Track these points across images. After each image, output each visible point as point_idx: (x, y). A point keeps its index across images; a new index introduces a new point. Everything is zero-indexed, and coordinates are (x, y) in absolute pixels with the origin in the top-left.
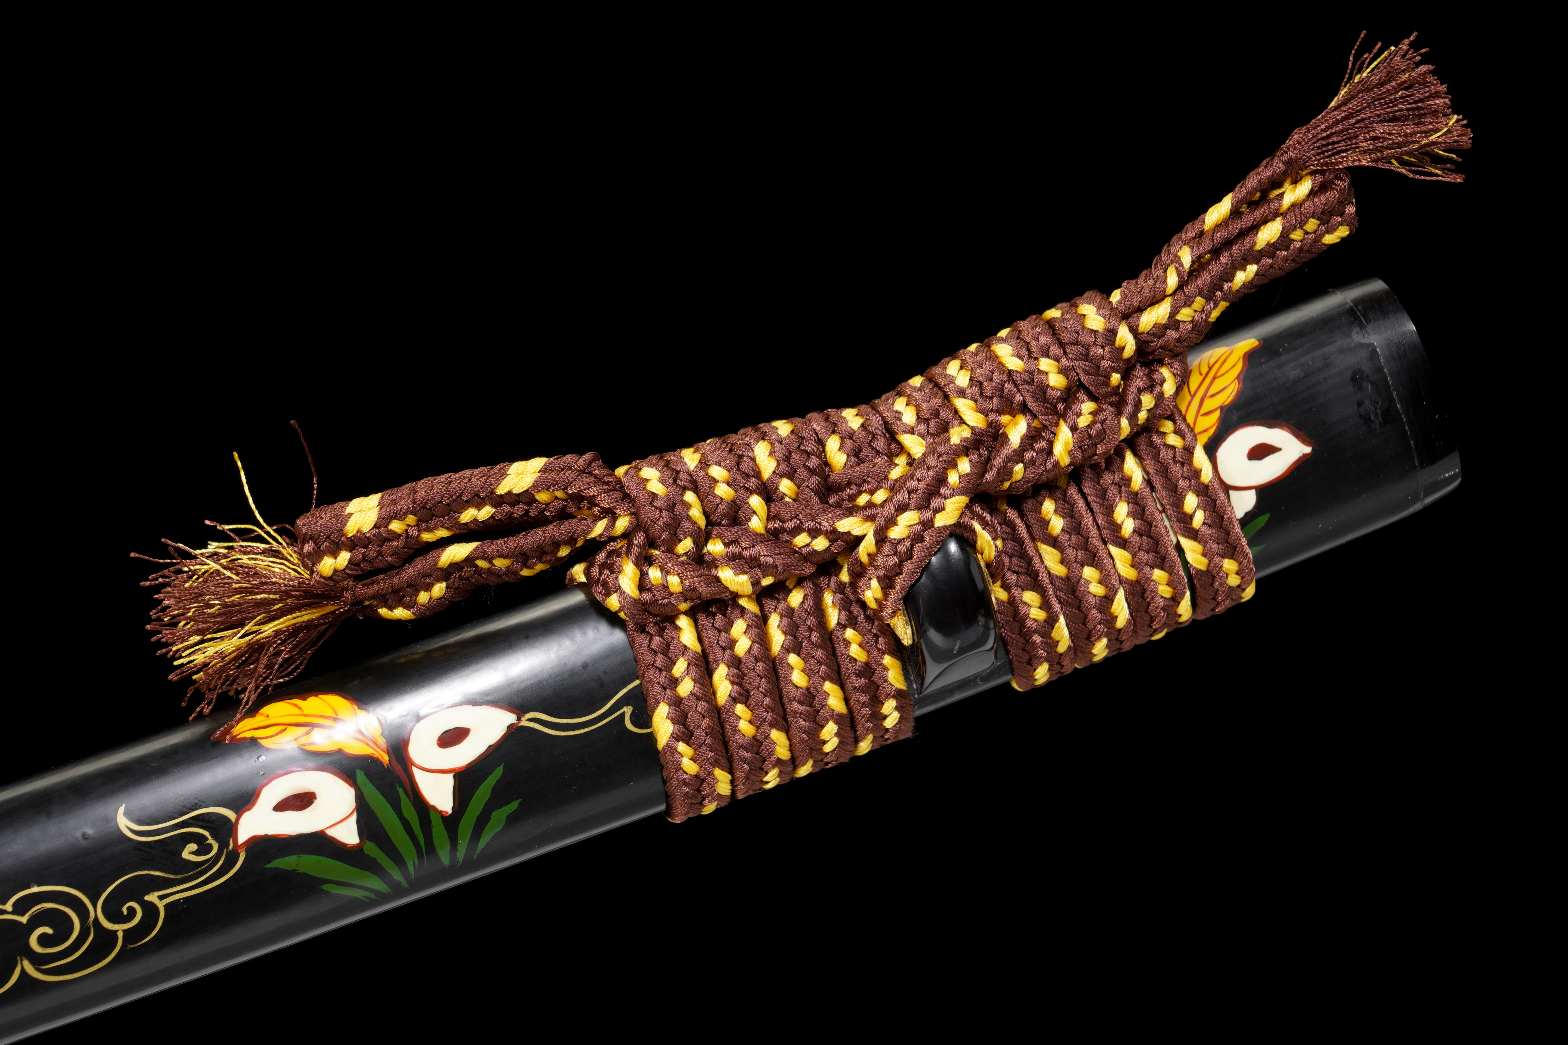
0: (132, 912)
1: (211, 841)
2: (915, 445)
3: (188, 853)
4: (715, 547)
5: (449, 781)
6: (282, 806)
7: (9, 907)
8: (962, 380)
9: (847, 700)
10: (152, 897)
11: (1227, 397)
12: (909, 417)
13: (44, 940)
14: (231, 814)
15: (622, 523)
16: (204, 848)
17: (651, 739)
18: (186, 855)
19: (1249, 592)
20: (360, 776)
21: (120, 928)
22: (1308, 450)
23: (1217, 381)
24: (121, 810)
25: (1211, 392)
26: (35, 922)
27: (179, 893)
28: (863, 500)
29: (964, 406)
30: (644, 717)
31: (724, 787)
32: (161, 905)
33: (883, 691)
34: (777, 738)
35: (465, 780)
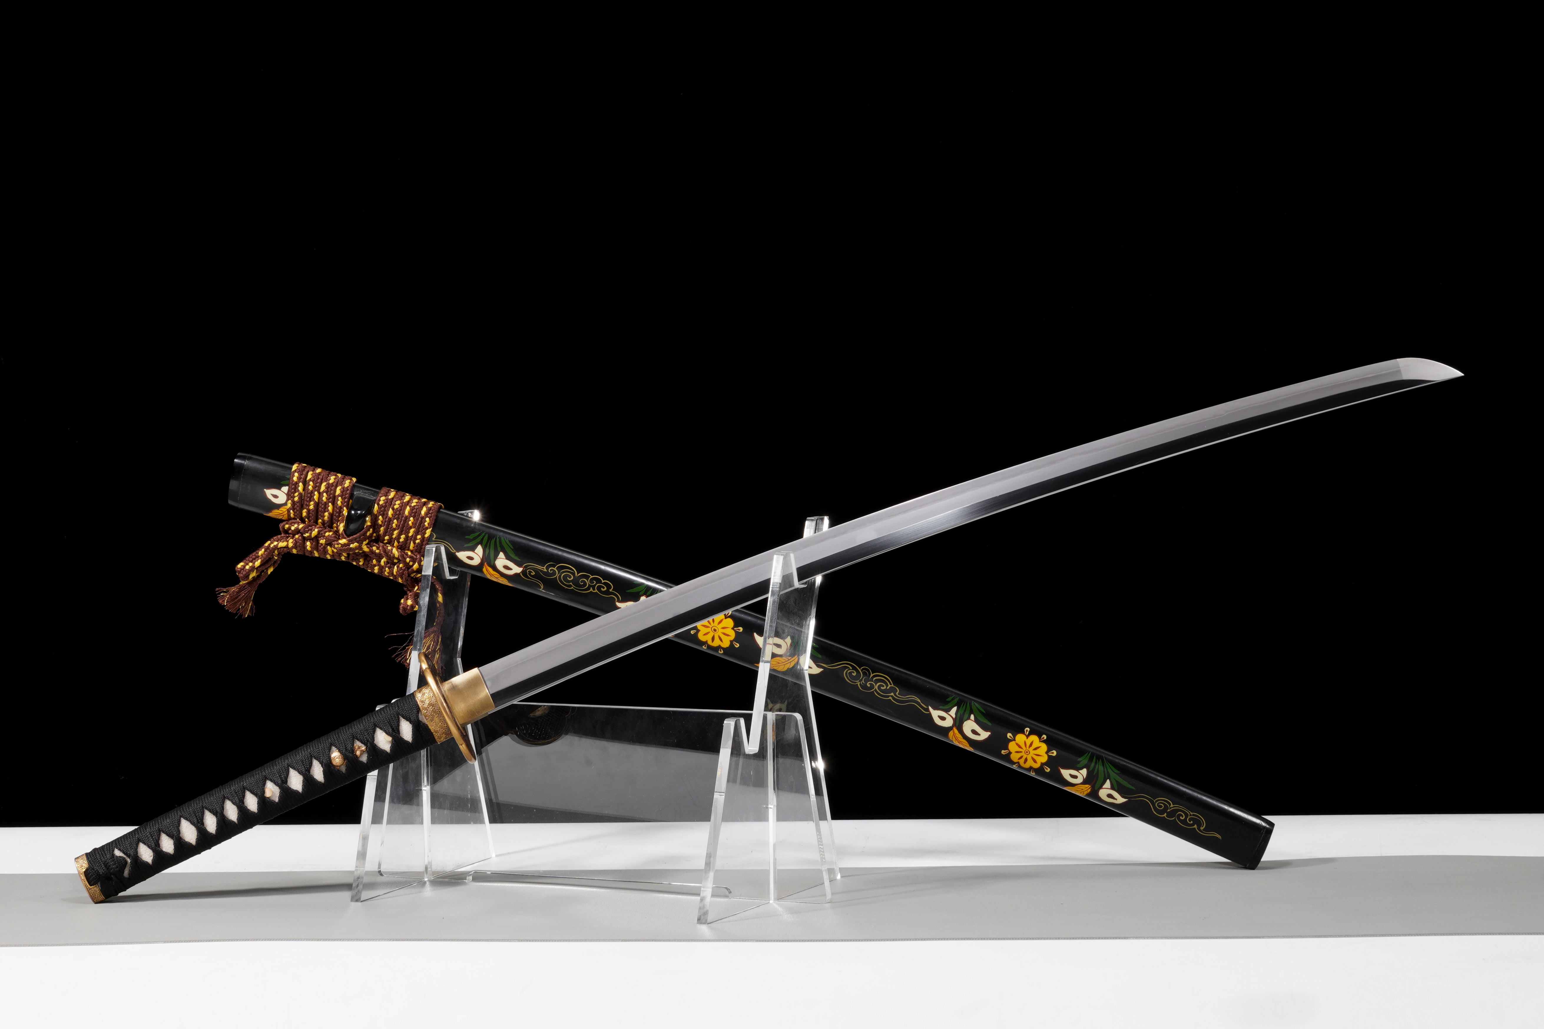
0: (551, 570)
1: (528, 573)
2: (345, 554)
6: (511, 569)
7: (572, 588)
8: (328, 556)
10: (545, 570)
11: (276, 511)
12: (343, 558)
13: (570, 578)
14: (521, 574)
16: (530, 572)
18: (534, 573)
19: (295, 467)
20: (492, 561)
21: (555, 569)
22: (265, 490)
26: (569, 582)
27: (540, 567)
29: (330, 551)
30: (431, 535)
31: (424, 509)
32: (545, 568)
33: (380, 507)
34: (407, 513)
35: (473, 549)
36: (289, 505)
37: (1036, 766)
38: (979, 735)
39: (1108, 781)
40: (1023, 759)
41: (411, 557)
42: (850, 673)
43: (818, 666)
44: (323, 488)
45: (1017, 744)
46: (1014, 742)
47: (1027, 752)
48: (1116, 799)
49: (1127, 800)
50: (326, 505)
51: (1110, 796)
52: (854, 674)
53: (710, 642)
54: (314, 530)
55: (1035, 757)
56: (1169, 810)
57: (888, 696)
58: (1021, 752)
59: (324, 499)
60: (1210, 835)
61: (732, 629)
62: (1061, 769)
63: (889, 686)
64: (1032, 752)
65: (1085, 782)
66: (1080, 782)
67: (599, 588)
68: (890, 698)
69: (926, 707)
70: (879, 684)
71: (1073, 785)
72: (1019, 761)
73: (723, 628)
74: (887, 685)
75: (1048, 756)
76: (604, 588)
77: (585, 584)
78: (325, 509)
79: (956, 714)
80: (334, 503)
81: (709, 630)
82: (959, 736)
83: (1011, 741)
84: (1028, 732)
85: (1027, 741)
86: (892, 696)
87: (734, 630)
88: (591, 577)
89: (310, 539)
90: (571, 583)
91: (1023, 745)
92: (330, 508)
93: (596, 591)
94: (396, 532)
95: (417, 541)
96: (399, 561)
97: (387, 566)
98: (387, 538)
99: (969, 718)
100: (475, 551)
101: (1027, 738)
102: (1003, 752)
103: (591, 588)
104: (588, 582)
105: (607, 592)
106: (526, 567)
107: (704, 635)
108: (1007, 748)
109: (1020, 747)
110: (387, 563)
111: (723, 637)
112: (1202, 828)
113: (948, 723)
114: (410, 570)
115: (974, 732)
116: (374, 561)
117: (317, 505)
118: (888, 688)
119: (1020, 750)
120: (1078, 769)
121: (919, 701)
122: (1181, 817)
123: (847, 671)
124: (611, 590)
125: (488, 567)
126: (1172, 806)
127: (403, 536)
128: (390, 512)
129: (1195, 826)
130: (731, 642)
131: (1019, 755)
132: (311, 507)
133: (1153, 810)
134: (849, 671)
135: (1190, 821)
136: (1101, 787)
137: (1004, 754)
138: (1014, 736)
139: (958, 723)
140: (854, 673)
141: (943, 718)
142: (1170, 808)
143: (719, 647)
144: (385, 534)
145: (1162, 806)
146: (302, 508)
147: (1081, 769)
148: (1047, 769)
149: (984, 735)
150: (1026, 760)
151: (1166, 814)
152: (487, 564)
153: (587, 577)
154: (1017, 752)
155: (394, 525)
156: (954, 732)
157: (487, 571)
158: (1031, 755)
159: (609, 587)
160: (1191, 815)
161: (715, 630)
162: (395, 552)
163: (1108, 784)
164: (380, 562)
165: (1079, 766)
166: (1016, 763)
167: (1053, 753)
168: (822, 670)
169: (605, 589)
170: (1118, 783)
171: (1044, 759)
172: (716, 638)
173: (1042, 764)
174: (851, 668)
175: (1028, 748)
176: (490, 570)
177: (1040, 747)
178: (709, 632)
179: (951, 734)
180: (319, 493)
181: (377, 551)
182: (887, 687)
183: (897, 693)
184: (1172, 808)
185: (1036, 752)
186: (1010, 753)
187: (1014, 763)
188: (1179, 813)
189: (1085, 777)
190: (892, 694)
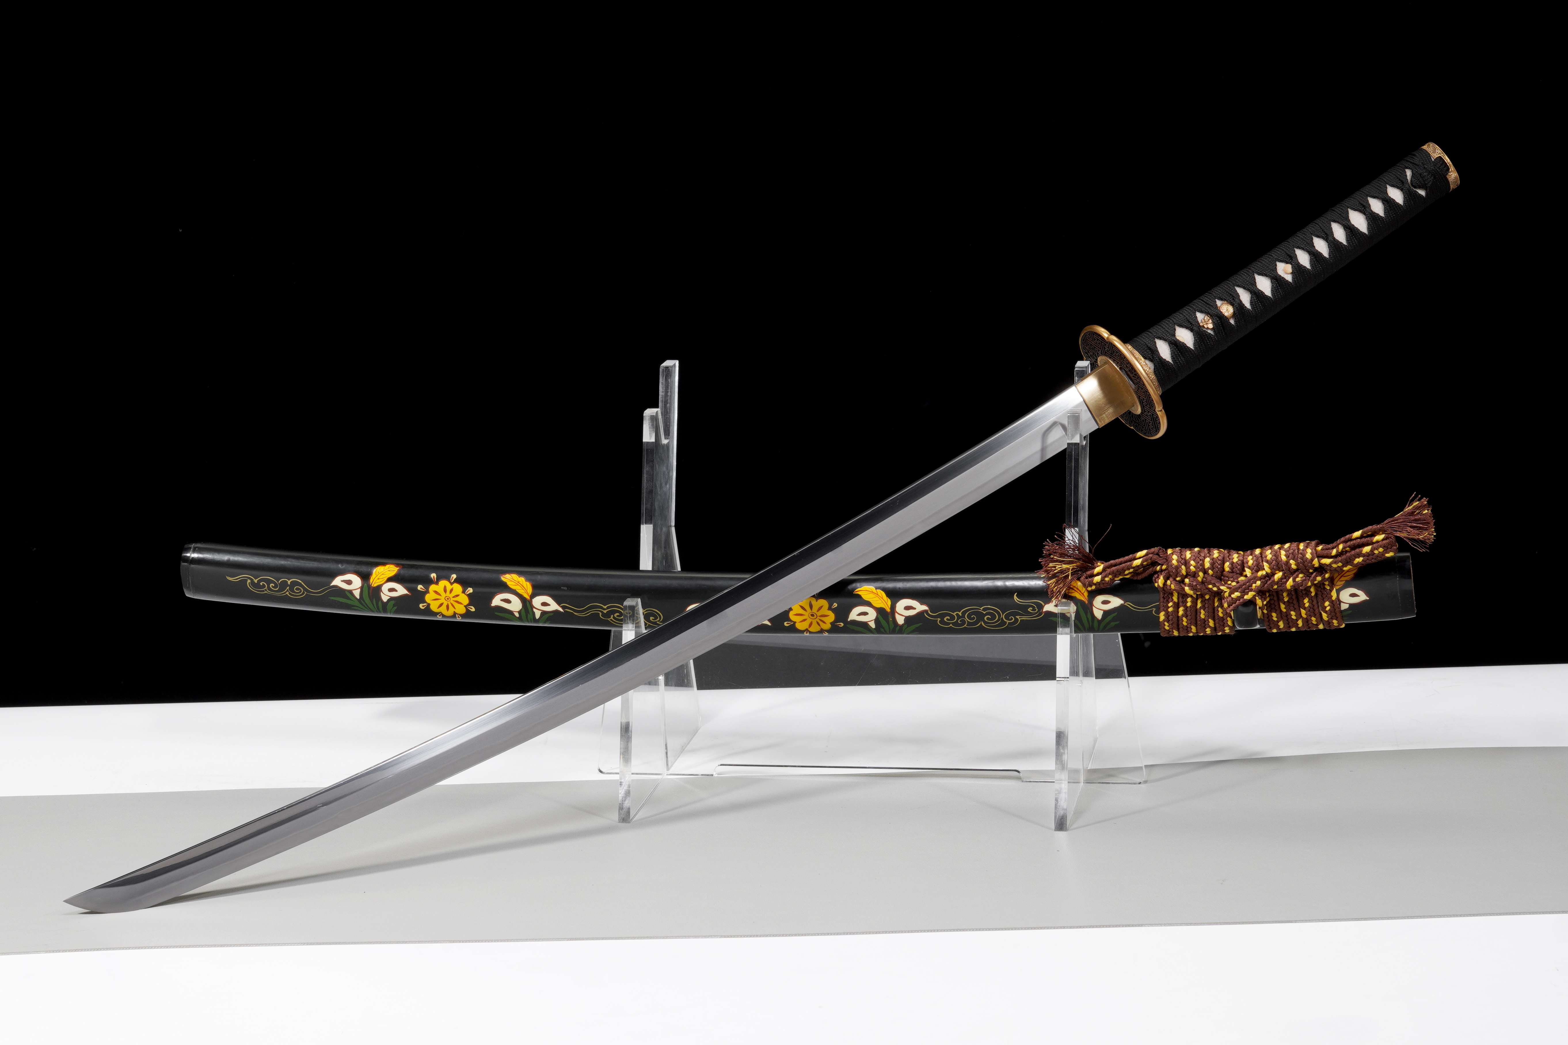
0: (1012, 619)
1: (1036, 608)
2: (1248, 572)
3: (1030, 609)
4: (1187, 580)
5: (1102, 612)
6: (1057, 606)
7: (981, 609)
8: (1269, 556)
9: (1215, 624)
10: (1018, 617)
12: (1251, 562)
13: (988, 619)
14: (1043, 604)
15: (1164, 567)
16: (1034, 610)
17: (1159, 618)
18: (1029, 610)
19: (1342, 627)
20: (1079, 604)
21: (1008, 621)
23: (1342, 577)
24: (1016, 594)
25: (1345, 575)
26: (987, 614)
27: (1024, 618)
28: (1229, 582)
29: (1266, 566)
30: (1158, 612)
31: (1175, 634)
32: (1019, 619)
33: (1226, 624)
34: (1193, 627)
35: (1106, 613)
36: (1333, 594)
37: (433, 587)
38: (502, 600)
39: (358, 597)
40: (448, 589)
41: (1172, 589)
42: (656, 618)
44: (1300, 623)
45: (461, 603)
46: (466, 604)
47: (448, 599)
48: (342, 581)
49: (331, 585)
50: (1289, 609)
51: (349, 582)
52: (651, 618)
53: (813, 599)
54: (1292, 584)
55: (438, 597)
56: (288, 588)
57: (608, 608)
58: (453, 597)
59: (1293, 613)
60: (238, 577)
61: (796, 622)
62: (408, 593)
63: (612, 618)
64: (443, 601)
65: (379, 588)
66: (384, 586)
67: (952, 618)
68: (605, 607)
69: (566, 610)
71: (390, 580)
72: (452, 586)
73: (804, 620)
74: (614, 617)
75: (426, 602)
76: (947, 619)
77: (969, 617)
78: (1288, 605)
79: (534, 613)
80: (1281, 614)
81: (819, 614)
82: (521, 591)
83: (468, 605)
84: (457, 617)
85: (454, 610)
86: (605, 609)
87: (793, 622)
88: (965, 626)
89: (1295, 573)
90: (984, 613)
91: (456, 604)
92: (1283, 608)
93: (954, 614)
94: (1199, 607)
95: (1170, 605)
96: (1182, 582)
98: (1207, 597)
99: (520, 612)
100: (1103, 610)
101: (454, 612)
102: (471, 590)
103: (961, 615)
104: (967, 619)
105: (942, 616)
106: (1040, 614)
107: (822, 607)
108: (469, 596)
109: (458, 601)
111: (802, 611)
112: (249, 581)
113: (537, 601)
115: (508, 601)
117: (1300, 606)
118: (612, 616)
119: (456, 599)
120: (392, 599)
121: (575, 614)
122: (273, 585)
124: (939, 619)
125: (1083, 599)
126: (288, 593)
127: (1189, 605)
128: (1211, 623)
129: (256, 581)
130: (791, 609)
131: (453, 594)
132: (1306, 602)
133: (303, 583)
134: (659, 619)
135: (263, 584)
136: (362, 588)
137: (469, 588)
138: (467, 609)
139: (527, 604)
140: (653, 619)
141: (544, 604)
142: (287, 591)
143: (801, 598)
144: (1210, 598)
145: (296, 589)
146: (1317, 597)
147: (389, 600)
148: (421, 588)
149: (497, 601)
150: (445, 591)
151: (289, 584)
152: (1084, 602)
153: (969, 624)
154: (457, 596)
155: (1203, 613)
156: (528, 594)
157: (1083, 594)
158: (443, 597)
159: (942, 622)
160: (266, 591)
161: (812, 615)
162: (1189, 591)
163: (357, 594)
164: (1205, 573)
165: (393, 602)
167: (423, 606)
169: (945, 619)
170: (348, 598)
171: (428, 598)
172: (807, 607)
173: (427, 592)
175: (449, 603)
176: (1079, 597)
177: (438, 608)
178: (818, 611)
179: (530, 590)
180: (1301, 616)
181: (1211, 585)
182: (614, 616)
183: (601, 614)
184: (286, 591)
185: (439, 602)
186: (464, 592)
187: (456, 581)
188: (277, 589)
189: (382, 593)
190: (605, 612)
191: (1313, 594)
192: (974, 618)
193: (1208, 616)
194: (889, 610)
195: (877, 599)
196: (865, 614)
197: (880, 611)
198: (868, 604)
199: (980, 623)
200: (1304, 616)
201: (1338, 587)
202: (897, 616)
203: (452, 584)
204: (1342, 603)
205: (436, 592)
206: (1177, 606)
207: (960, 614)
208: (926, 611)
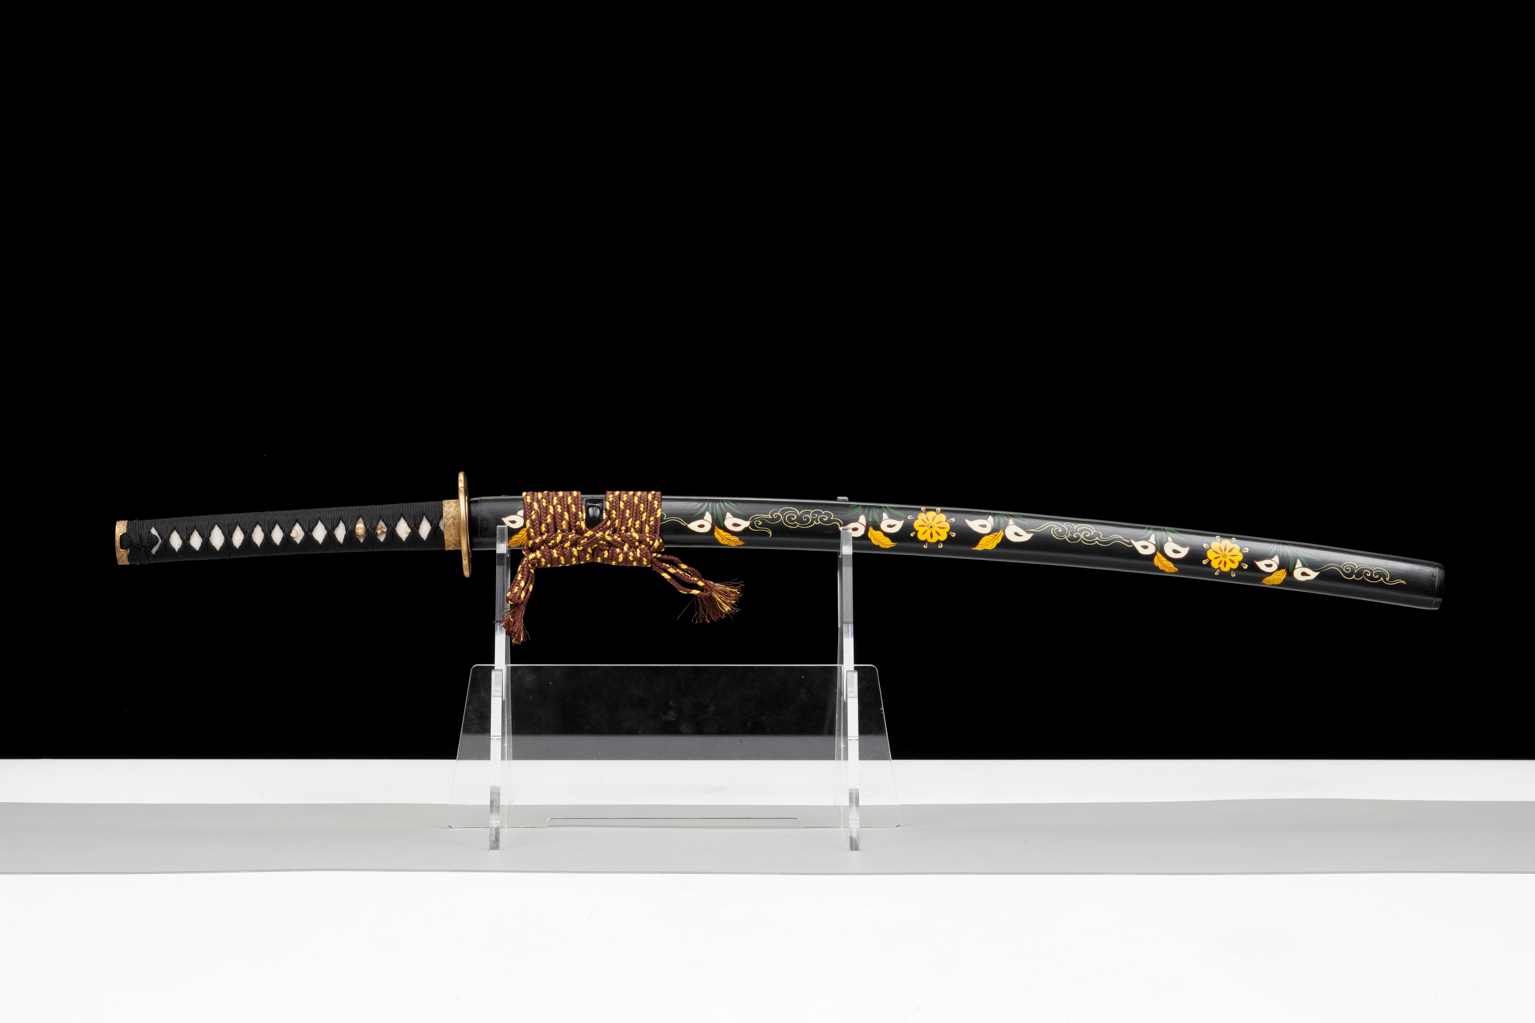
0: (775, 516)
1: (755, 524)
2: (590, 550)
4: (637, 544)
5: (705, 518)
6: (739, 525)
7: (798, 526)
8: (574, 559)
9: (619, 503)
11: (517, 536)
12: (588, 556)
13: (794, 517)
14: (750, 527)
15: (653, 556)
16: (757, 523)
17: (662, 511)
18: (761, 523)
19: (524, 494)
20: (722, 525)
21: (779, 514)
22: (503, 519)
25: (519, 538)
27: (765, 516)
28: (605, 543)
29: (576, 553)
30: (662, 516)
31: (650, 497)
32: (769, 515)
33: (611, 503)
34: (636, 502)
35: (702, 517)
36: (528, 525)
37: (1235, 566)
38: (1180, 552)
39: (1298, 561)
40: (1223, 563)
41: (650, 537)
42: (1057, 530)
43: (1028, 532)
44: (555, 501)
45: (1214, 551)
46: (1211, 550)
47: (1224, 556)
48: (1310, 575)
49: (1319, 573)
50: (562, 514)
51: (1304, 574)
52: (1060, 531)
53: (930, 540)
54: (558, 536)
55: (1232, 558)
56: (1356, 572)
57: (1094, 541)
58: (1219, 557)
59: (559, 510)
60: (1395, 583)
62: (1256, 562)
63: (1093, 532)
64: (1228, 554)
65: (1279, 568)
66: (1275, 570)
67: (821, 519)
68: (1097, 542)
69: (1128, 541)
70: (1083, 533)
71: (1271, 574)
72: (1219, 566)
73: (938, 523)
75: (1242, 553)
76: (825, 518)
77: (808, 519)
78: (562, 519)
79: (1156, 540)
80: (568, 510)
81: (926, 528)
82: (1163, 559)
83: (1208, 549)
84: (1219, 539)
85: (1221, 546)
86: (1097, 540)
87: (947, 522)
88: (812, 512)
89: (555, 546)
90: (796, 522)
91: (1219, 551)
92: (566, 516)
93: (819, 522)
94: (630, 521)
95: (652, 523)
96: (640, 542)
97: (631, 550)
98: (623, 528)
99: (1167, 541)
100: (704, 519)
101: (1221, 544)
102: (1204, 562)
104: (810, 517)
105: (829, 521)
106: (753, 519)
107: (923, 534)
108: (1206, 557)
109: (1217, 553)
110: (630, 547)
111: (939, 531)
112: (1387, 579)
113: (1151, 550)
114: (651, 549)
115: (1175, 551)
116: (618, 550)
117: (554, 517)
118: (1092, 534)
119: (1218, 555)
120: (1270, 558)
121: (1122, 538)
122: (1367, 575)
123: (1053, 530)
124: (832, 518)
125: (719, 530)
127: (638, 522)
128: (622, 505)
129: (1382, 579)
130: (948, 533)
131: (1218, 560)
132: (549, 520)
133: (1343, 575)
134: (1055, 530)
135: (1376, 576)
136: (1294, 568)
137: (1205, 564)
138: (1210, 545)
139: (1160, 547)
141: (1145, 547)
142: (1356, 569)
143: (939, 542)
144: (621, 526)
145: (1349, 570)
146: (541, 524)
147: (1273, 557)
148: (1245, 566)
149: (1184, 551)
150: (1225, 563)
151: (1354, 576)
152: (718, 527)
153: (809, 513)
154: (1216, 558)
155: (627, 515)
156: (1158, 557)
157: (718, 534)
158: (1229, 557)
159: (829, 516)
160: (1375, 570)
161: (931, 527)
162: (636, 536)
163: (1299, 564)
164: (623, 549)
165: (1270, 555)
166: (1218, 569)
167: (1246, 550)
168: (1031, 535)
169: (827, 518)
170: (1307, 560)
171: (1240, 557)
172: (934, 534)
173: (1240, 563)
174: (1056, 526)
175: (1224, 552)
176: (721, 531)
177: (1234, 547)
178: (927, 530)
179: (1156, 559)
180: (554, 507)
181: (619, 539)
183: (1101, 537)
184: (1358, 568)
185: (1231, 553)
186: (1210, 561)
187: (1216, 570)
188: (1365, 571)
189: (1278, 564)
190: (1097, 538)
191: (544, 525)
192: (805, 518)
193: (624, 511)
194: (871, 529)
195: (879, 538)
196: (890, 526)
197: (877, 528)
198: (886, 534)
199: (801, 513)
200: (551, 507)
201: (525, 529)
202: (864, 523)
203: (1219, 568)
204: (522, 516)
205: (1233, 562)
206: (647, 521)
207: (815, 522)
208: (841, 525)
